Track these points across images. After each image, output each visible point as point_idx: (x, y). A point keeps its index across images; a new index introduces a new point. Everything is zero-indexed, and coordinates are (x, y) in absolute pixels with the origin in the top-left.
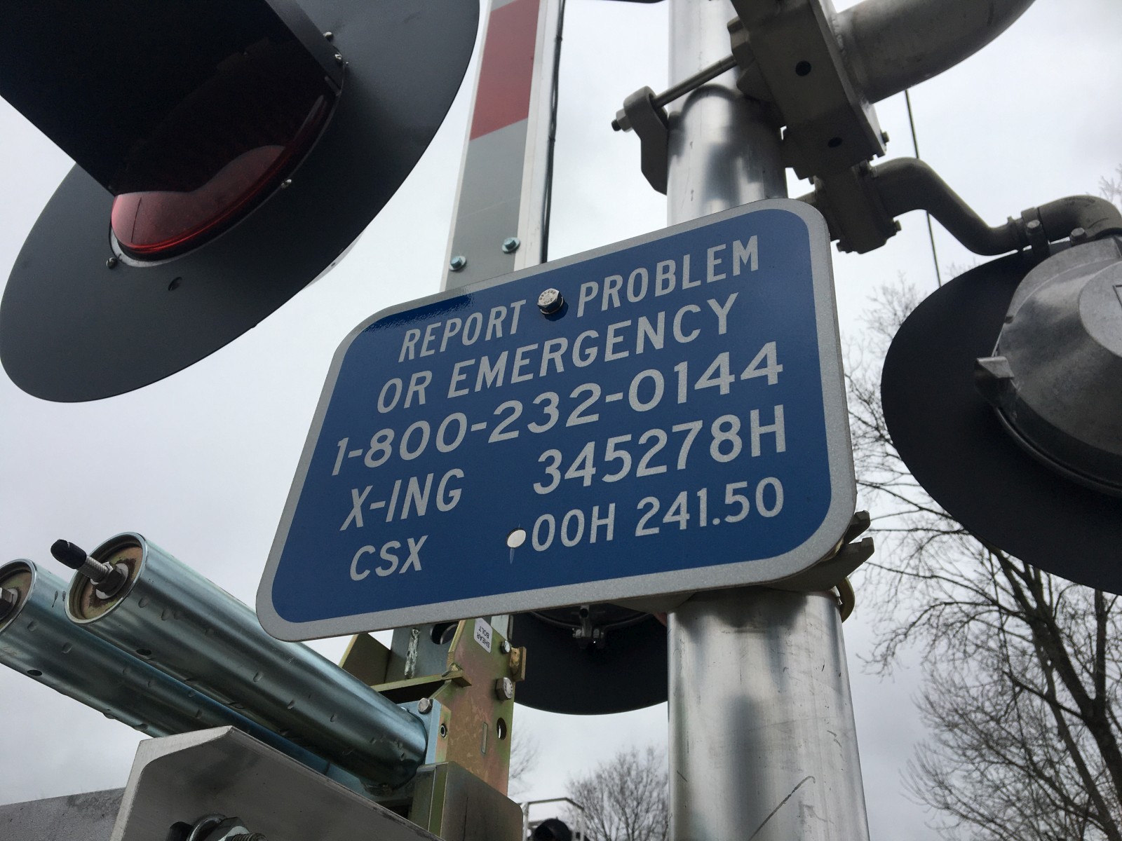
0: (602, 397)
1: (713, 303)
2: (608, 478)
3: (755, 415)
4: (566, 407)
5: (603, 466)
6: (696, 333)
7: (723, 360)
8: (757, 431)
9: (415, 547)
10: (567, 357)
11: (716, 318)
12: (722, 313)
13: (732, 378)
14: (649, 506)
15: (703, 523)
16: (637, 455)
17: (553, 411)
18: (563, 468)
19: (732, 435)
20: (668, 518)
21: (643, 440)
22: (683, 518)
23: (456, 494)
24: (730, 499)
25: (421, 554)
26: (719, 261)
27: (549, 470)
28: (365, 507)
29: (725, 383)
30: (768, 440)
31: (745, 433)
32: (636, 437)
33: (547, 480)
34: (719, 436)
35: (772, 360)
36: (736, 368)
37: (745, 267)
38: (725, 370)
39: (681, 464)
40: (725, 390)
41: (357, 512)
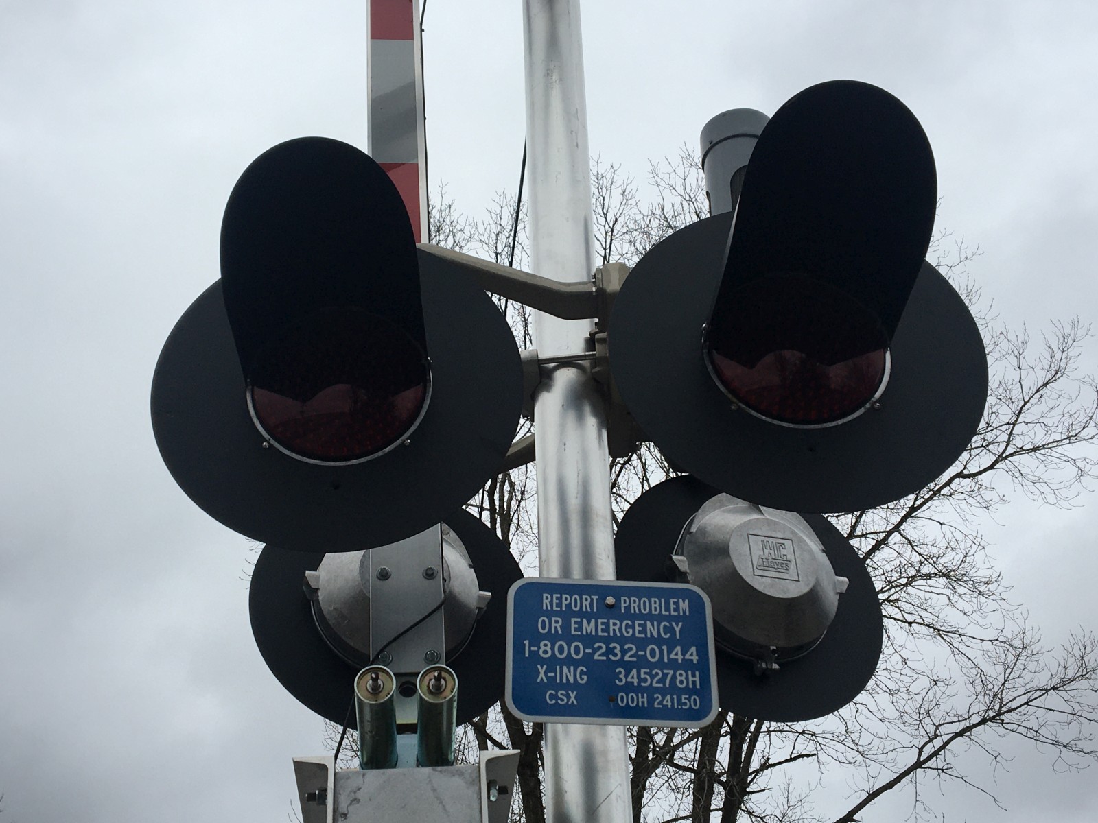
0: (637, 652)
1: (674, 624)
2: (643, 684)
3: (690, 673)
4: (624, 652)
5: (641, 680)
6: (669, 635)
7: (678, 649)
8: (691, 679)
9: (573, 696)
10: (620, 629)
11: (675, 631)
12: (677, 629)
13: (682, 657)
14: (658, 698)
15: (676, 706)
16: (652, 677)
17: (617, 651)
18: (626, 676)
19: (683, 678)
20: (664, 703)
21: (654, 673)
22: (669, 704)
23: (585, 677)
24: (683, 701)
25: (575, 698)
26: (675, 606)
27: (620, 676)
28: (545, 673)
29: (680, 657)
30: (694, 682)
31: (687, 678)
32: (651, 671)
33: (621, 680)
34: (679, 678)
35: (695, 653)
36: (684, 654)
37: (684, 612)
38: (680, 653)
39: (667, 685)
40: (680, 661)
41: (542, 675)
